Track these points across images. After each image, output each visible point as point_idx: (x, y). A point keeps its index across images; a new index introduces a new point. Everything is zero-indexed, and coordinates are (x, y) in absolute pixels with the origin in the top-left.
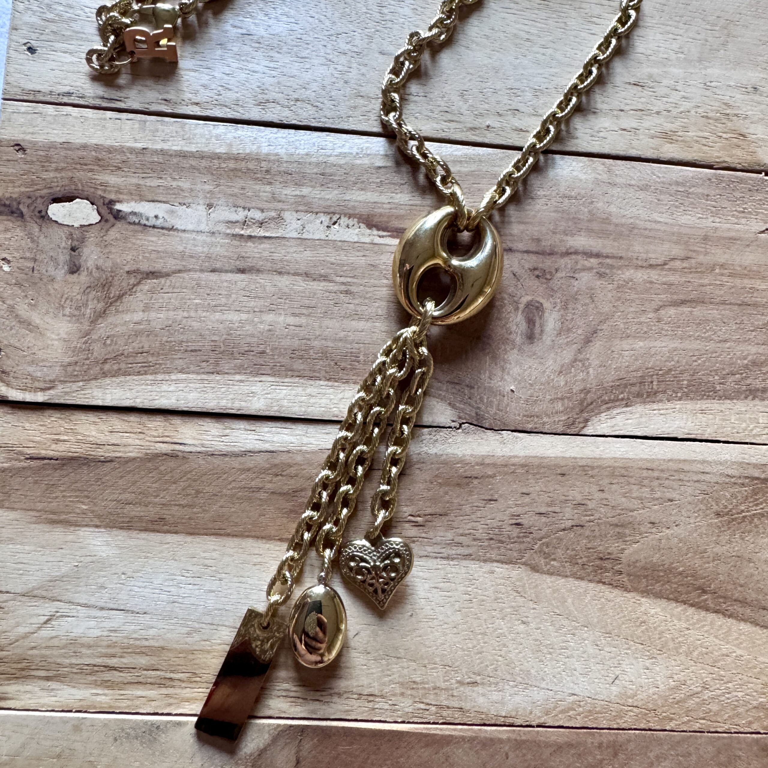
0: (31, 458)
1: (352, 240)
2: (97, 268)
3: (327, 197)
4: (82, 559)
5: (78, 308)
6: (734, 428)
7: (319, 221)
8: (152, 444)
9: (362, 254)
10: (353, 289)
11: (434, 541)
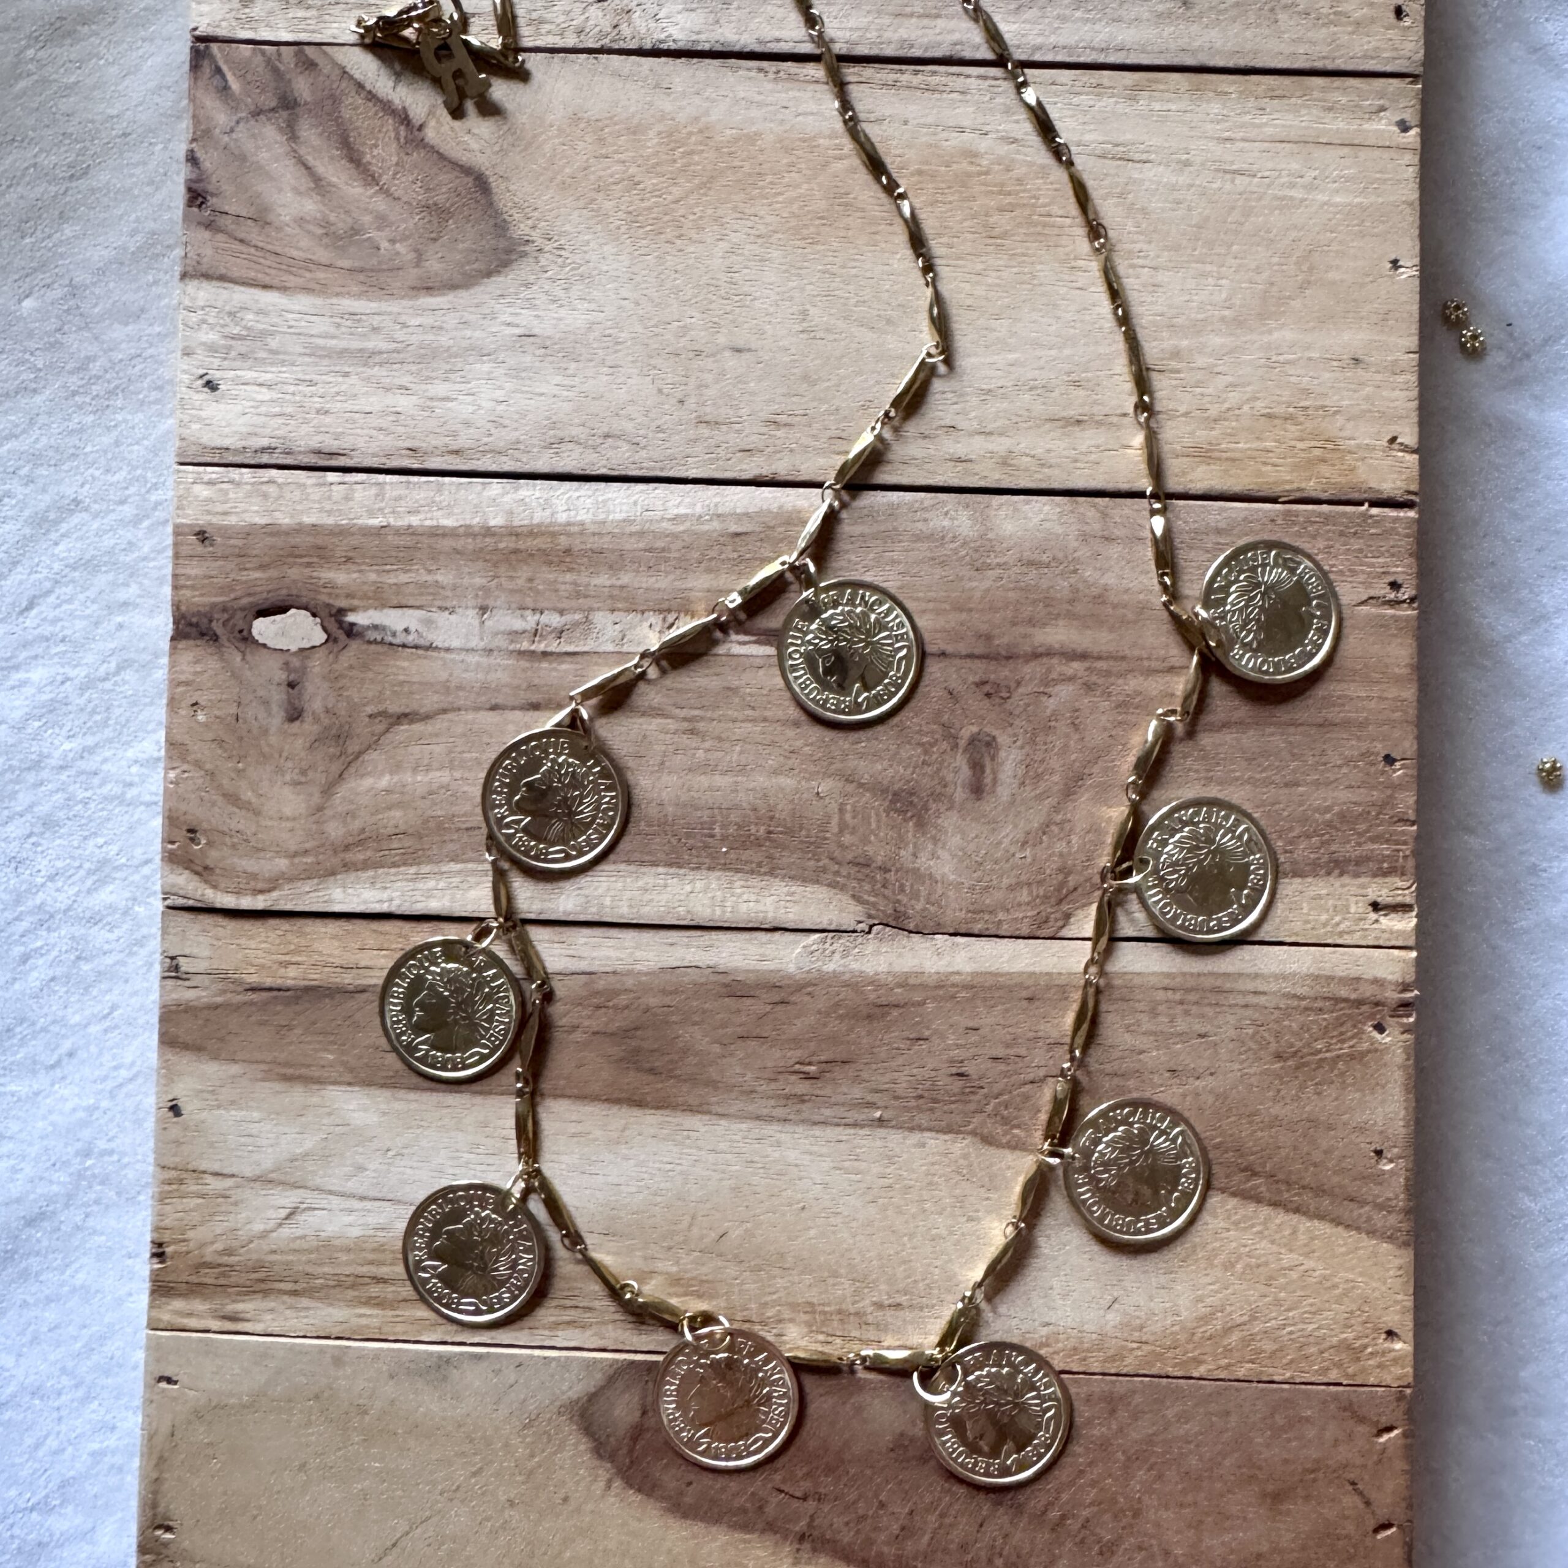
0: (252, 990)
2: (327, 712)
3: (659, 585)
4: (332, 1129)
5: (304, 772)
6: (1307, 922)
7: (646, 624)
10: (701, 726)
11: (833, 1100)
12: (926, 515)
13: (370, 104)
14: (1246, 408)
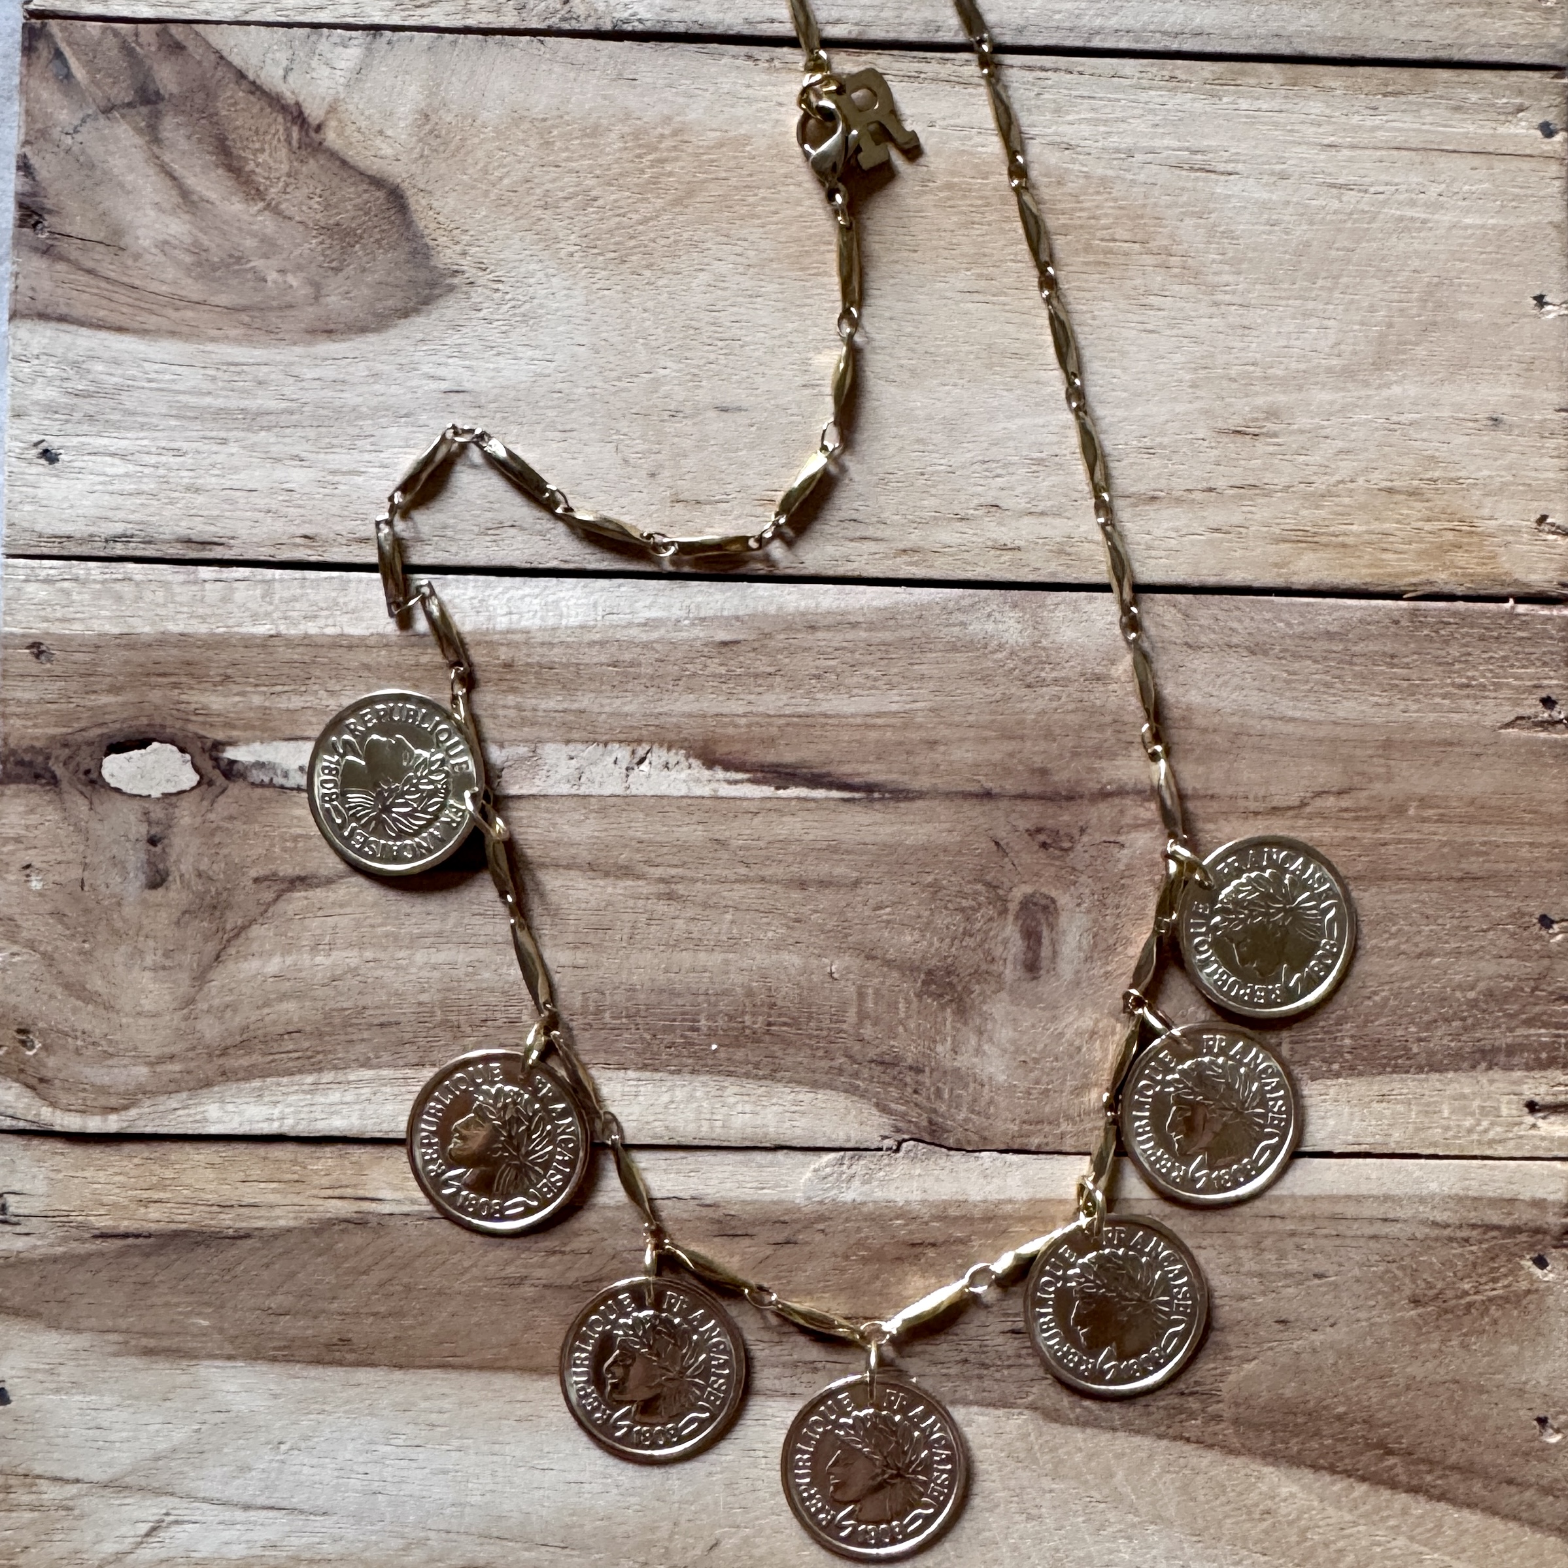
0: (104, 1236)
1: (676, 793)
2: (200, 876)
3: (626, 709)
4: (207, 1416)
5: (167, 954)
6: (1447, 1128)
7: (610, 759)
8: (320, 1202)
9: (695, 818)
10: (680, 889)
12: (962, 617)
13: (252, 98)
14: (1361, 481)
